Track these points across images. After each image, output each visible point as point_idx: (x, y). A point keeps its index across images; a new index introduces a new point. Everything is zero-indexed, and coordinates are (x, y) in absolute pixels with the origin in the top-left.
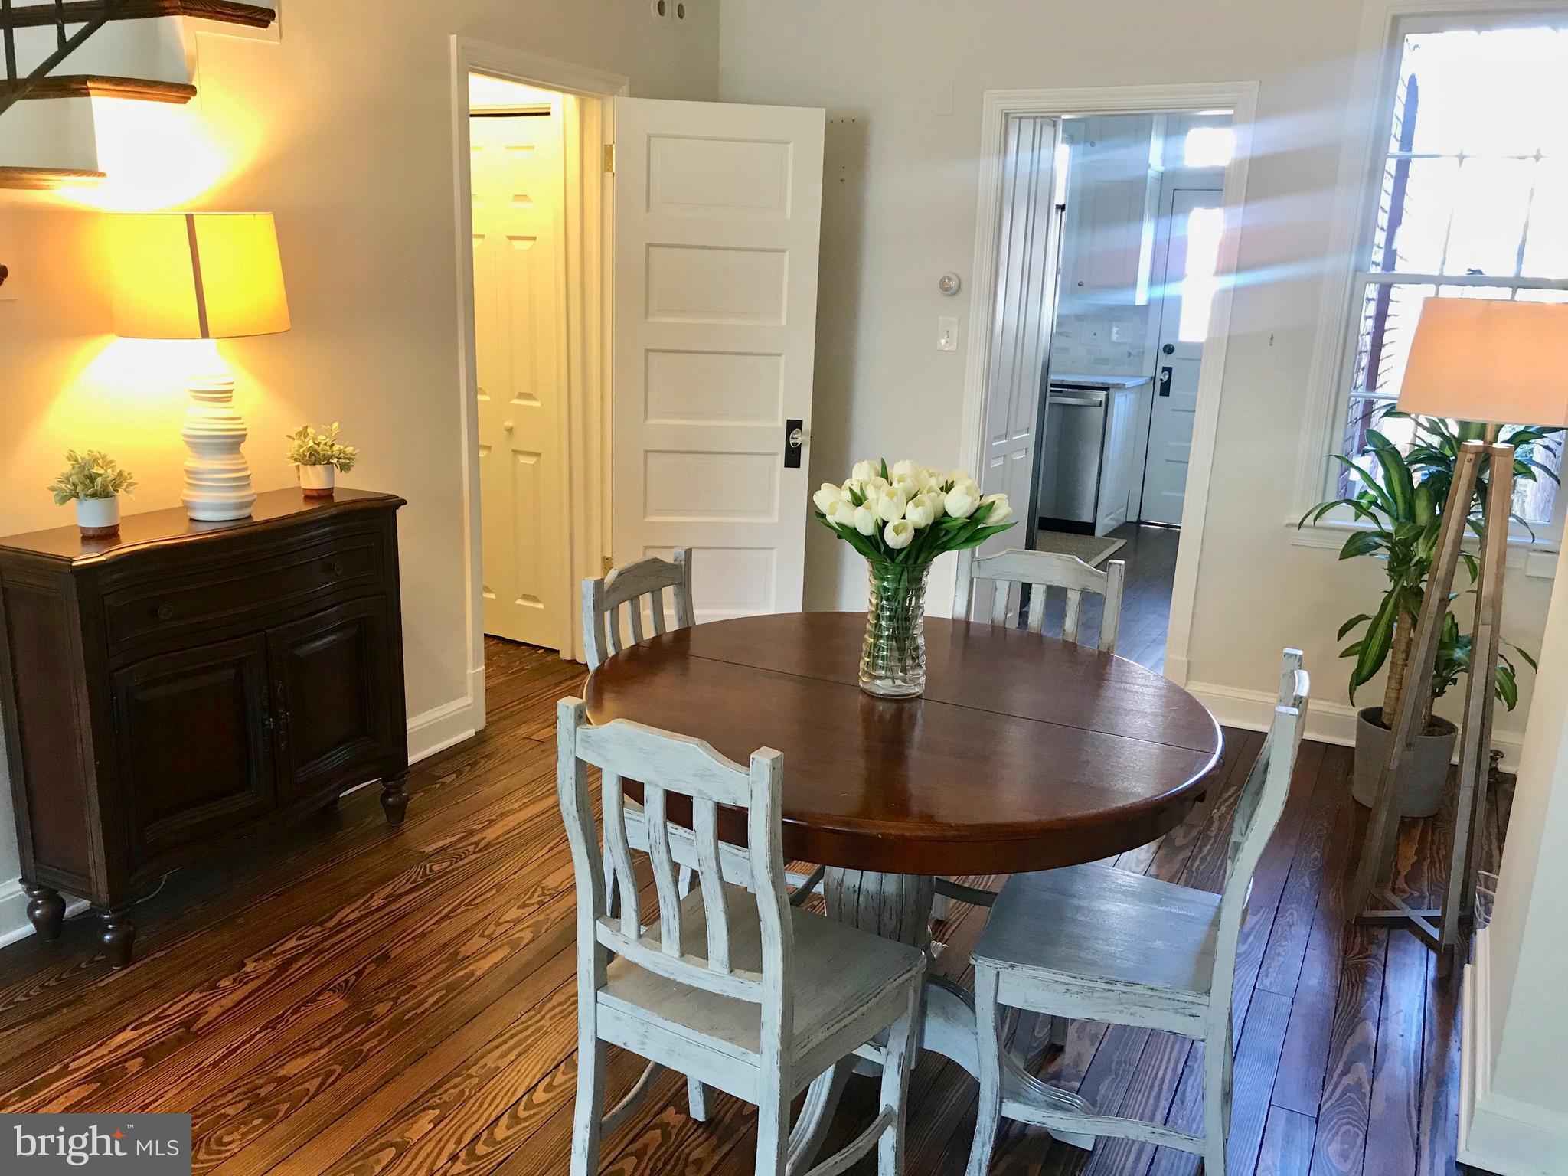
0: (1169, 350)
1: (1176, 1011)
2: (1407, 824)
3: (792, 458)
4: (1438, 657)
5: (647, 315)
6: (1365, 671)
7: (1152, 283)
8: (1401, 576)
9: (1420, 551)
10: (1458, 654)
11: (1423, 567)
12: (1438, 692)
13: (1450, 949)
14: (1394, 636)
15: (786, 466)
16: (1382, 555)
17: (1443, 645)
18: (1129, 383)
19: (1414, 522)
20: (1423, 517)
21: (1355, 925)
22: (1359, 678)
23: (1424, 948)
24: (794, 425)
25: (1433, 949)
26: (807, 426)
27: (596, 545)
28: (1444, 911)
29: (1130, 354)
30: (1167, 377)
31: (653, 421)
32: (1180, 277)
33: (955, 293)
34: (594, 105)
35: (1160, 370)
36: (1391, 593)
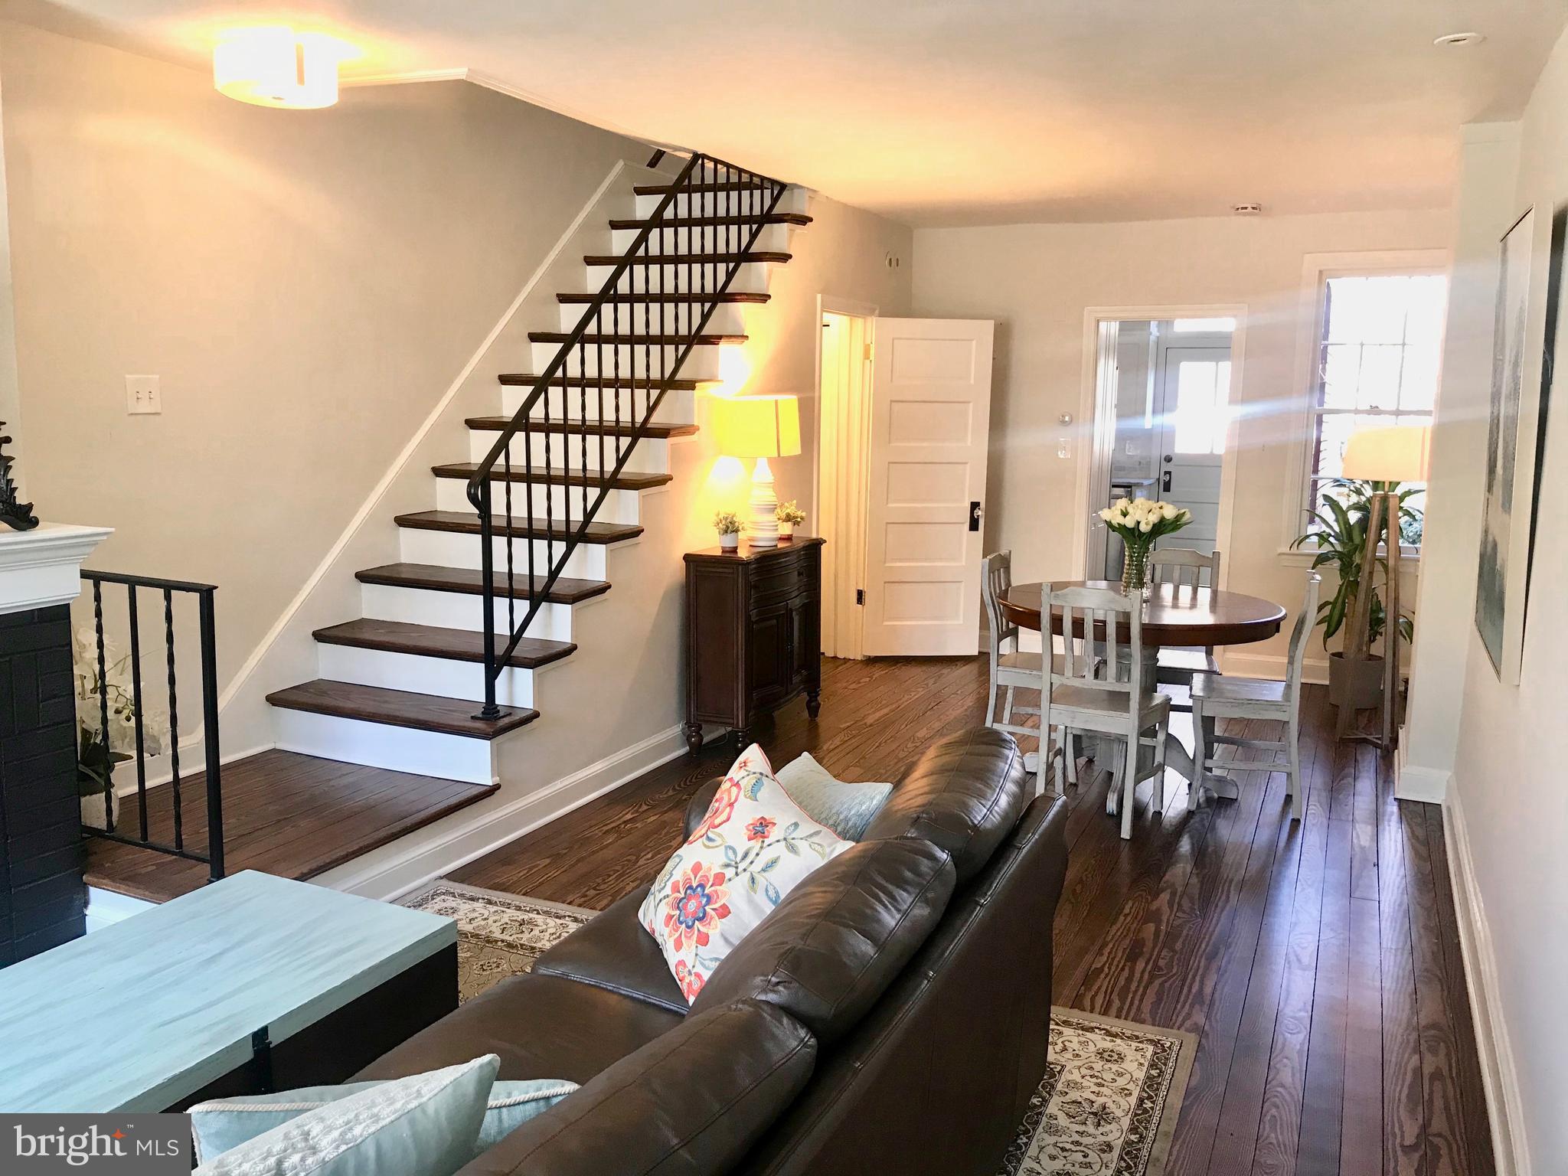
0: (1168, 459)
1: (1277, 710)
2: (1359, 711)
3: (974, 526)
4: (1371, 619)
5: (889, 443)
6: (1332, 629)
7: (1154, 412)
8: (1347, 574)
9: (1357, 560)
10: (1382, 615)
11: (1359, 567)
12: (1372, 640)
13: (1386, 747)
14: (1346, 610)
15: (970, 530)
16: (1336, 564)
17: (1373, 611)
18: (1146, 482)
19: (1352, 541)
20: (1357, 540)
21: (1339, 742)
22: (1328, 634)
23: (1374, 749)
24: (975, 506)
25: (1379, 748)
26: (983, 505)
27: (853, 582)
28: (1382, 736)
29: (1140, 463)
30: (1168, 478)
31: (890, 505)
32: (1172, 409)
33: (1069, 424)
34: (859, 322)
35: (1162, 473)
36: (1341, 586)
